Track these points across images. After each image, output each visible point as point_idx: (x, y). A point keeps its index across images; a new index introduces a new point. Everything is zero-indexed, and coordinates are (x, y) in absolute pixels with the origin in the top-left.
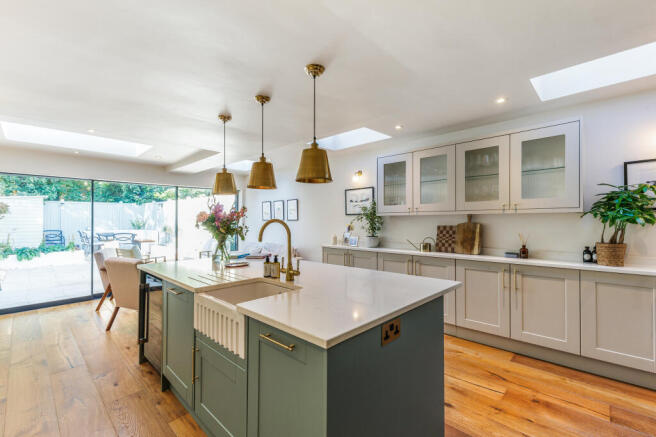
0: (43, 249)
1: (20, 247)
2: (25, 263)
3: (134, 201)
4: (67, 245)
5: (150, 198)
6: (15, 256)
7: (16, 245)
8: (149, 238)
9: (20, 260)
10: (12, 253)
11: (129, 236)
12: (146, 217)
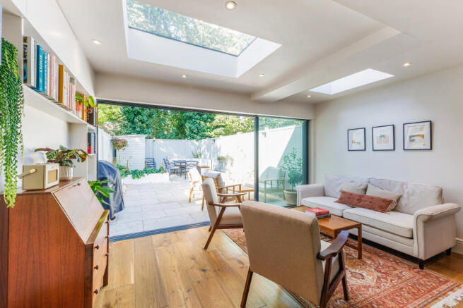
0: (146, 171)
1: (133, 169)
2: (137, 181)
3: (193, 138)
4: (158, 168)
5: (204, 137)
6: (131, 176)
7: (131, 168)
8: (206, 165)
9: (134, 178)
10: (130, 174)
11: (195, 163)
12: (202, 149)
